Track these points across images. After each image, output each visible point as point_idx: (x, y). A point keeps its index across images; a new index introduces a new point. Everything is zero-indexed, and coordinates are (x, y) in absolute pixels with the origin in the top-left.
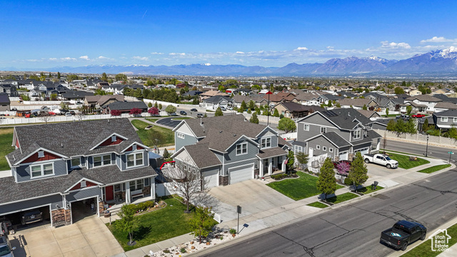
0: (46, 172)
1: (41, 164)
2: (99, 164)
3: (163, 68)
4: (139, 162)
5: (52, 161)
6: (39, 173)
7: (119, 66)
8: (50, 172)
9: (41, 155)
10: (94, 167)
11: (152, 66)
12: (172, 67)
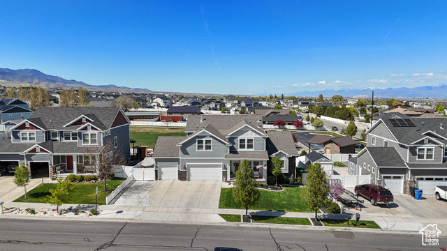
0: (30, 139)
1: (27, 131)
2: (69, 138)
3: (404, 90)
4: (94, 141)
5: (34, 131)
6: (26, 139)
7: (354, 90)
8: (34, 139)
9: (27, 125)
10: (64, 141)
11: (390, 89)
12: (415, 89)
